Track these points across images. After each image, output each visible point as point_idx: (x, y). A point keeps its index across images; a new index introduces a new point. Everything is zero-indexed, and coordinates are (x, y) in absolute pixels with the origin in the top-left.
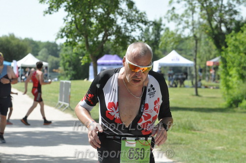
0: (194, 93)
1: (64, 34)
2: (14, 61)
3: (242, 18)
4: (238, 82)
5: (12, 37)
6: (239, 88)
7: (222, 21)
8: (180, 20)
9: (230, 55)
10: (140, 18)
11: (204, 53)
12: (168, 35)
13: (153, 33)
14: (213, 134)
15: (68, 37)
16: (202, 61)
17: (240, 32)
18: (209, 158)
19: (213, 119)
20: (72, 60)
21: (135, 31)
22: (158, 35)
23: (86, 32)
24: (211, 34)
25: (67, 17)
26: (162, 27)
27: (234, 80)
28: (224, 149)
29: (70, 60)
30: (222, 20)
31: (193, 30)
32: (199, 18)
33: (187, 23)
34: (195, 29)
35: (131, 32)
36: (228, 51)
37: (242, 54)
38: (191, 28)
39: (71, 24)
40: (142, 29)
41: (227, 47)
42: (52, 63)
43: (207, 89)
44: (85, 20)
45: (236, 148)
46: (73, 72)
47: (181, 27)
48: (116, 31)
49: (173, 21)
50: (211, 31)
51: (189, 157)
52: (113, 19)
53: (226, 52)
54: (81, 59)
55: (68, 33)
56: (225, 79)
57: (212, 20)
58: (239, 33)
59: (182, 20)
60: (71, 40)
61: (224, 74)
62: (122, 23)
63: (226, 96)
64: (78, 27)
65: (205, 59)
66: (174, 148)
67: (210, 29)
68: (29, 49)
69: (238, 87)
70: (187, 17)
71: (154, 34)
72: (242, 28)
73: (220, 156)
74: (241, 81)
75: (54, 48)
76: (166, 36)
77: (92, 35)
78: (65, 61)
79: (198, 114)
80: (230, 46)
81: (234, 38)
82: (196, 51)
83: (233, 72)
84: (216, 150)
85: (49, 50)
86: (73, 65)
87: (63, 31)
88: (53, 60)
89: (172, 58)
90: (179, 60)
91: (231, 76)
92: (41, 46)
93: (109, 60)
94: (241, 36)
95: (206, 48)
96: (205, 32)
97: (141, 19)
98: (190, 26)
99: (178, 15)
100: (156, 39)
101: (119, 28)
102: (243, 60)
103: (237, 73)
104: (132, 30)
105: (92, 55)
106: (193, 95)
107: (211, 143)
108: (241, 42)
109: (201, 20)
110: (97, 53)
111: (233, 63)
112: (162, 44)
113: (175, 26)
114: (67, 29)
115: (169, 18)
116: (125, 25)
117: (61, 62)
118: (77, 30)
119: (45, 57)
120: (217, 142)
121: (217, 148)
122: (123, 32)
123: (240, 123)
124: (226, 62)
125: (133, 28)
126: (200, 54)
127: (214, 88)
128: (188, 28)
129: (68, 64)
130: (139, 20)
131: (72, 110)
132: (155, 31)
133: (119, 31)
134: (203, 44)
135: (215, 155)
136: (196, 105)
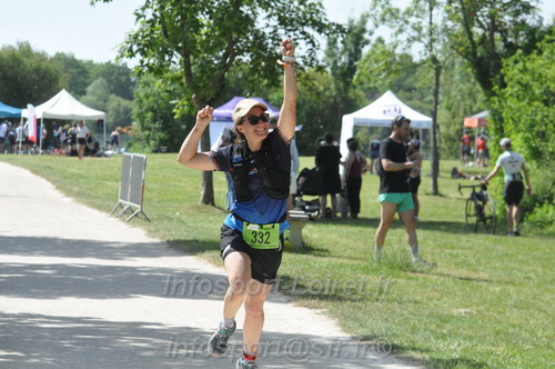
0: (430, 189)
1: (135, 48)
2: (30, 106)
3: (541, 19)
5: (26, 50)
7: (494, 26)
8: (402, 22)
9: (511, 103)
10: (309, 16)
11: (459, 98)
12: (374, 56)
13: (345, 50)
15: (144, 54)
16: (454, 116)
17: (536, 51)
19: (462, 248)
20: (158, 105)
22: (356, 55)
23: (185, 44)
24: (470, 56)
25: (143, 9)
26: (366, 36)
28: (470, 314)
29: (155, 106)
30: (496, 23)
31: (430, 46)
32: (444, 21)
33: (419, 29)
34: (435, 44)
36: (507, 95)
37: (536, 104)
38: (426, 40)
39: (153, 26)
40: (312, 42)
41: (504, 85)
42: (117, 112)
43: (460, 181)
44: (184, 18)
45: (499, 313)
46: (162, 135)
47: (403, 37)
48: (254, 43)
49: (387, 23)
50: (470, 49)
52: (247, 15)
53: (503, 98)
54: (174, 106)
55: (144, 46)
57: (473, 24)
58: (534, 56)
59: (407, 22)
60: (151, 61)
62: (268, 25)
64: (169, 32)
65: (461, 113)
66: (360, 308)
67: (467, 44)
68: (64, 79)
70: (417, 16)
71: (347, 53)
72: (538, 44)
73: (459, 328)
75: (124, 78)
76: (368, 56)
77: (199, 51)
78: (144, 108)
80: (510, 84)
81: (520, 65)
82: (436, 94)
84: (453, 316)
85: (109, 82)
86: (162, 117)
87: (133, 40)
88: (119, 105)
90: (400, 112)
92: (93, 73)
94: (537, 62)
95: (465, 87)
96: (457, 50)
97: (311, 18)
98: (424, 36)
99: (398, 11)
100: (351, 63)
101: (259, 37)
102: (538, 118)
103: (526, 145)
105: (198, 96)
106: (427, 194)
107: (444, 299)
108: (537, 75)
109: (450, 24)
110: (211, 93)
112: (359, 75)
113: (392, 36)
114: (143, 37)
115: (378, 17)
116: (275, 31)
117: (136, 110)
118: (164, 39)
119: (100, 98)
120: (458, 299)
121: (455, 312)
122: (270, 46)
123: (521, 257)
124: (501, 120)
125: (293, 37)
126: (451, 101)
127: (477, 179)
128: (419, 40)
129: (150, 114)
130: (307, 21)
131: (148, 220)
132: (350, 46)
133: (261, 44)
134: (457, 77)
135: (448, 326)
136: (431, 215)
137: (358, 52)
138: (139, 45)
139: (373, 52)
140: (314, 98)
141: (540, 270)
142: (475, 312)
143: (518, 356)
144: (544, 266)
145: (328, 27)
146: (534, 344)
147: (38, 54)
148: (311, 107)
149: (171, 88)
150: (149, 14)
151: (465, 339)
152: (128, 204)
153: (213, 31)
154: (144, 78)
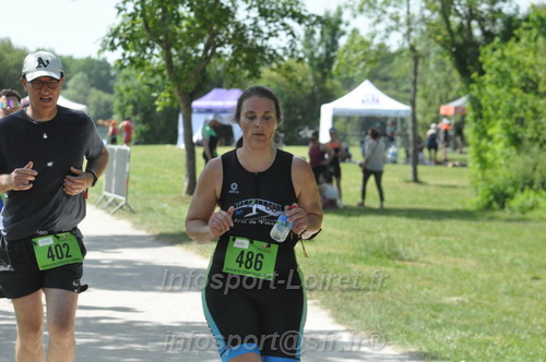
0: (410, 176)
1: (117, 41)
3: (517, 9)
4: (507, 151)
5: (7, 46)
6: (508, 167)
7: (472, 16)
8: (379, 13)
9: (490, 91)
10: (288, 7)
11: (434, 87)
12: (353, 46)
13: (322, 40)
14: (443, 268)
15: (126, 47)
16: (430, 104)
17: (513, 39)
18: (426, 322)
19: (447, 235)
20: (139, 98)
21: (277, 36)
22: (332, 46)
23: (166, 36)
24: (448, 45)
25: (124, 3)
26: (342, 27)
27: (499, 148)
28: (463, 303)
29: (136, 99)
30: (474, 12)
31: (407, 35)
32: (422, 9)
33: (397, 19)
34: (413, 34)
35: (267, 39)
36: (486, 82)
37: (515, 90)
38: (404, 30)
39: (134, 19)
40: (292, 33)
41: (482, 73)
42: (98, 106)
43: (439, 168)
44: (165, 11)
45: (491, 300)
46: (143, 127)
47: (381, 27)
48: (234, 35)
49: (365, 13)
50: (448, 38)
51: (381, 321)
52: (228, 8)
53: (481, 86)
54: (156, 98)
55: (126, 39)
56: (477, 145)
57: (450, 13)
58: (511, 43)
59: (384, 12)
60: (133, 54)
61: (477, 135)
62: (248, 17)
63: (480, 184)
64: (150, 25)
65: (437, 101)
66: (351, 298)
67: (445, 32)
69: (506, 163)
70: (395, 6)
71: (324, 44)
72: (516, 32)
73: (452, 318)
74: (513, 148)
75: (103, 73)
76: (347, 47)
77: (180, 44)
78: (125, 102)
79: (413, 223)
80: (489, 71)
81: (498, 53)
82: (415, 83)
83: (496, 130)
84: (445, 305)
85: (90, 76)
86: (143, 110)
87: (115, 34)
88: (100, 99)
89: (365, 98)
90: (378, 101)
91: (490, 138)
92: (73, 68)
93: (223, 100)
94: (514, 49)
95: (440, 76)
96: (435, 38)
97: (291, 9)
98: (402, 25)
100: (328, 53)
101: (240, 29)
102: (517, 104)
103: (505, 132)
104: (270, 35)
105: (179, 89)
106: (408, 182)
107: (435, 288)
108: (515, 63)
109: (427, 13)
110: (192, 86)
111: (496, 109)
112: (339, 65)
113: (370, 26)
114: (125, 31)
115: (356, 8)
116: (255, 23)
117: (116, 103)
118: (145, 32)
119: (80, 92)
120: (448, 287)
121: (447, 300)
122: (251, 37)
123: (506, 243)
124: (480, 107)
125: (273, 28)
126: (427, 90)
127: (454, 166)
128: (397, 29)
129: (130, 107)
130: (287, 13)
131: (133, 212)
132: (327, 37)
133: (242, 35)
134: (432, 66)
135: (442, 315)
136: (412, 202)
137: (335, 43)
138: (120, 38)
139: (352, 42)
140: (294, 88)
141: (526, 255)
142: (467, 300)
143: (516, 346)
144: (530, 252)
145: (308, 18)
146: (530, 333)
147: (19, 50)
148: (289, 98)
149: (152, 81)
150: (130, 7)
151: (460, 329)
152: (112, 196)
153: (193, 23)
154: (125, 72)
